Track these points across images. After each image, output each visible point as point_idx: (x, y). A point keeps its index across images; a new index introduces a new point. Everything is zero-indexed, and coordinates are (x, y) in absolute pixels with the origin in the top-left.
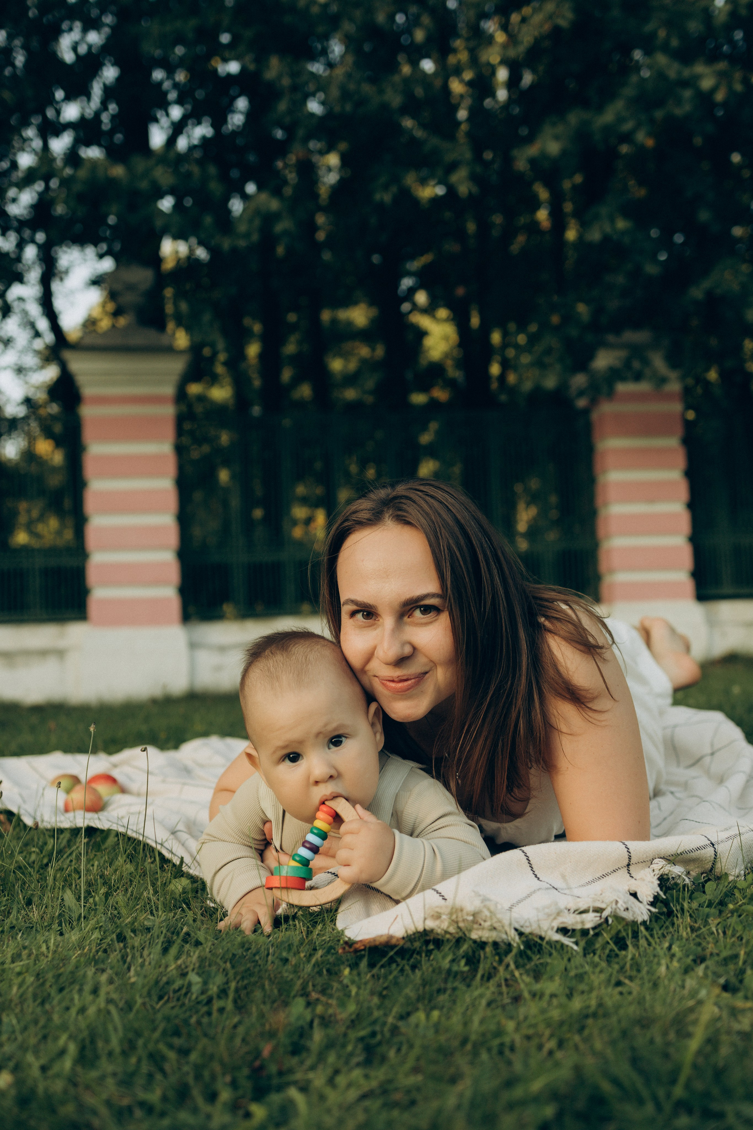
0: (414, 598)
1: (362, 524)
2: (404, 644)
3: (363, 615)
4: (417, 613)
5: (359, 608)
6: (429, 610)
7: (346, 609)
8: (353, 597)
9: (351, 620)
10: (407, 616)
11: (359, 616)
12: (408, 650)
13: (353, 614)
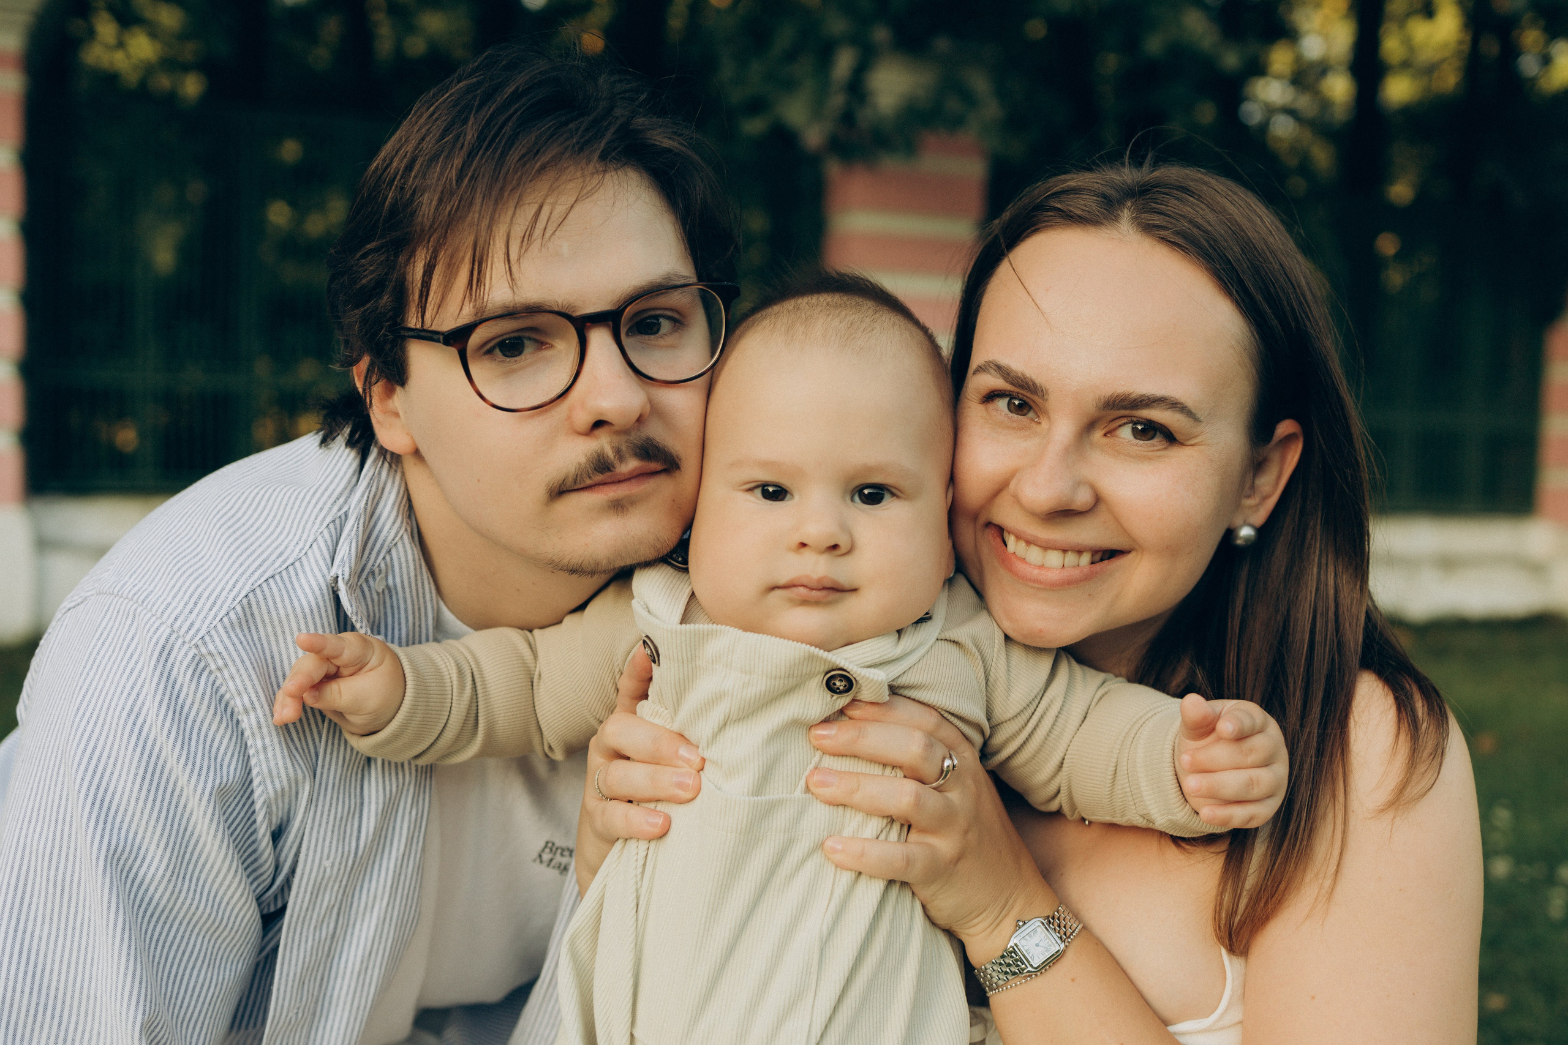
0: (1133, 396)
1: (1072, 219)
2: (1078, 484)
3: (1009, 404)
4: (1126, 432)
5: (1007, 387)
6: (1151, 433)
7: (979, 383)
8: (1004, 361)
9: (981, 407)
10: (1103, 432)
11: (1002, 404)
12: (1083, 498)
13: (991, 397)
